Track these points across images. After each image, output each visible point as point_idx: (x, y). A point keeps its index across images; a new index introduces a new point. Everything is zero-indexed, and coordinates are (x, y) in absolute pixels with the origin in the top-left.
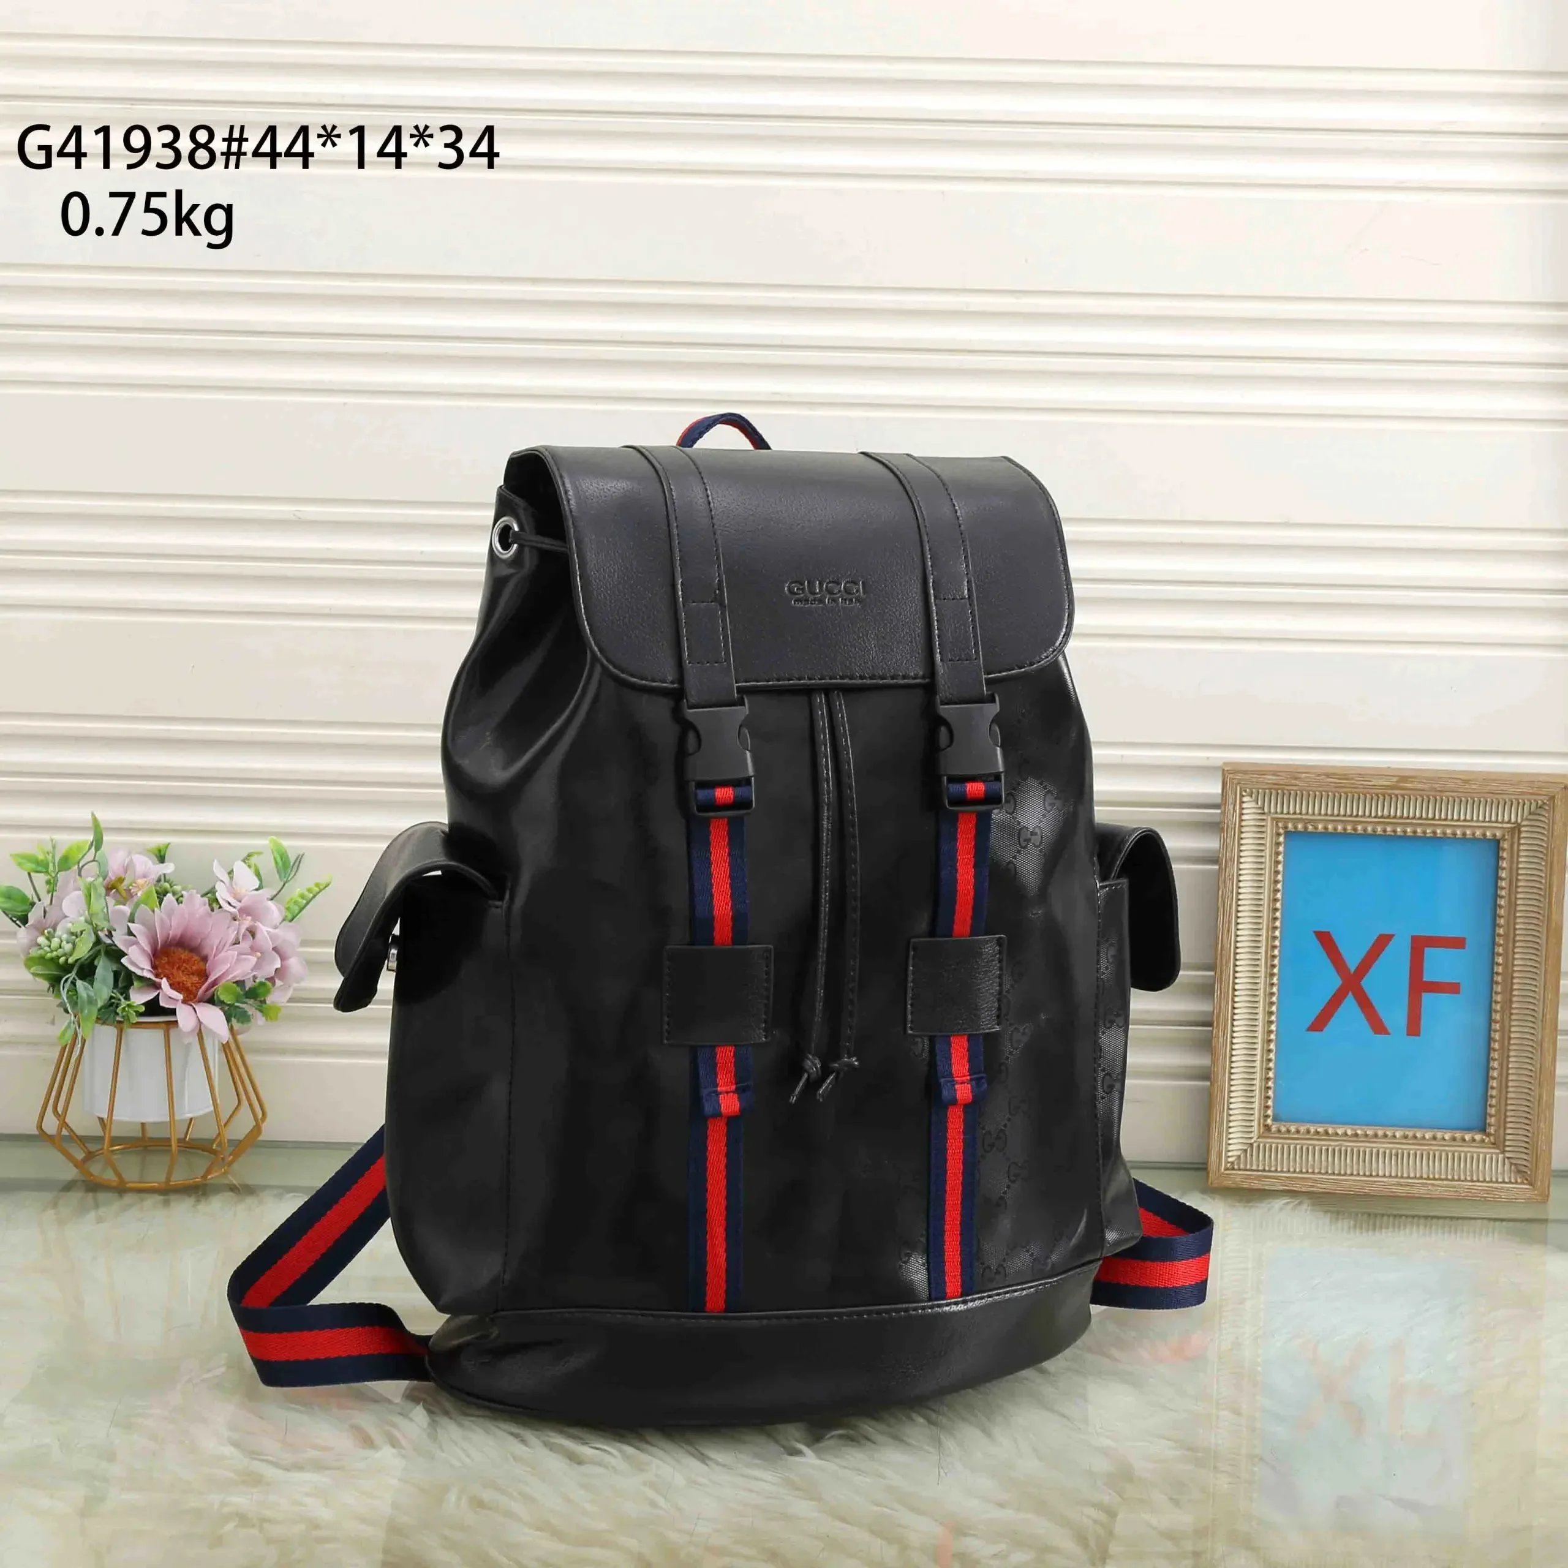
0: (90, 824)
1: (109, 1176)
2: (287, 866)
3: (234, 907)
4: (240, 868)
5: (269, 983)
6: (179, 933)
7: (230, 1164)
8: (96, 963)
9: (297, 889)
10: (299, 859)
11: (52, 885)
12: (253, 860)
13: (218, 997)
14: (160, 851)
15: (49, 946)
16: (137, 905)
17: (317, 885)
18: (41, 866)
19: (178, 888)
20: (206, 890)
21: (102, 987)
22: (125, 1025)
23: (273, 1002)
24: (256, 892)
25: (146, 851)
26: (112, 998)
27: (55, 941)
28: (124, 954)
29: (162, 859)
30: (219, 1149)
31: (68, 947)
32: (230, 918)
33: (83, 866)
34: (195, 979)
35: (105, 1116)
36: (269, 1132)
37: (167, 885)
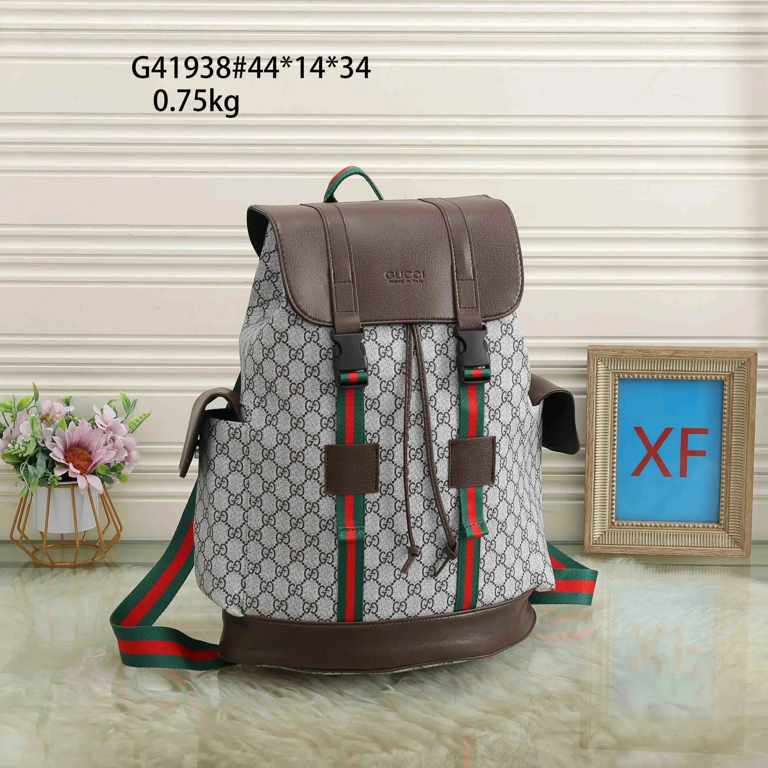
0: (33, 388)
1: (46, 560)
2: (129, 406)
3: (104, 427)
4: (106, 407)
5: (122, 464)
6: (77, 440)
7: (106, 553)
8: (37, 456)
9: (135, 416)
10: (135, 402)
11: (14, 418)
12: (113, 403)
13: (97, 471)
14: (67, 400)
15: (14, 449)
16: (56, 427)
17: (144, 415)
18: (9, 409)
19: (76, 418)
20: (90, 419)
21: (41, 468)
22: (52, 486)
23: (124, 473)
24: (114, 419)
25: (60, 400)
26: (45, 473)
27: (17, 446)
28: (51, 452)
29: (68, 404)
30: (99, 545)
31: (23, 449)
32: (102, 432)
33: (29, 409)
34: (86, 463)
35: (43, 531)
36: (124, 536)
37: (71, 417)
